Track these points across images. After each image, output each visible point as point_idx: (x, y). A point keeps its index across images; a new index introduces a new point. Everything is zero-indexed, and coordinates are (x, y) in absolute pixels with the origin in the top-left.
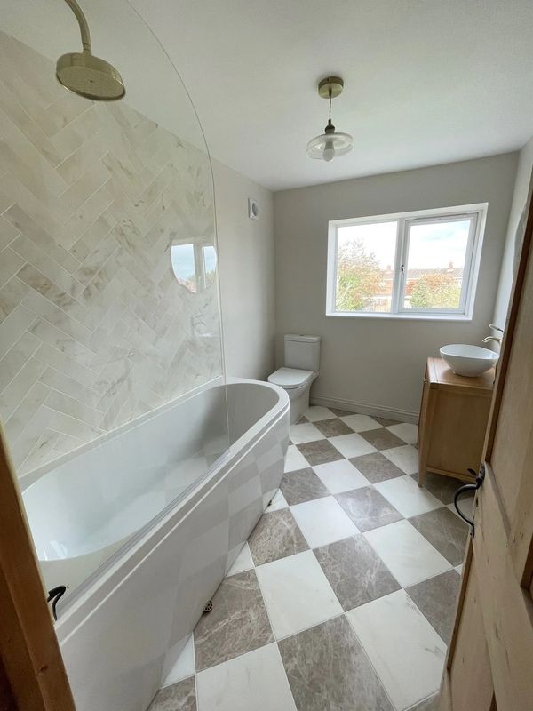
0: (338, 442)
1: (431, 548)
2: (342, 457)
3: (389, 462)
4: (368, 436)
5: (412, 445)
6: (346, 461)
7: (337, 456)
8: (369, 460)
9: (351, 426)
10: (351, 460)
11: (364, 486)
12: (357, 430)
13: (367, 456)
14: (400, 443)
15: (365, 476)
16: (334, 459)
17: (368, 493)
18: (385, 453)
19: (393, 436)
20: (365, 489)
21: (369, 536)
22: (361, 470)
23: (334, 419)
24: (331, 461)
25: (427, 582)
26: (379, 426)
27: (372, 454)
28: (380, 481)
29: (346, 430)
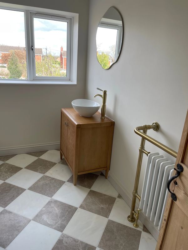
0: (15, 180)
1: (95, 216)
2: (23, 190)
3: (53, 179)
4: (32, 167)
5: (59, 163)
6: (27, 191)
7: (19, 191)
8: (42, 183)
9: (17, 164)
10: (30, 189)
11: (47, 201)
12: (23, 166)
13: (39, 181)
14: (53, 164)
15: (44, 194)
16: (18, 194)
17: (52, 205)
18: (48, 174)
19: (46, 161)
20: (49, 203)
21: (67, 231)
22: (40, 192)
23: (2, 165)
24: (17, 196)
25: (103, 235)
26: (35, 158)
27: (41, 178)
28: (55, 193)
29: (15, 170)
